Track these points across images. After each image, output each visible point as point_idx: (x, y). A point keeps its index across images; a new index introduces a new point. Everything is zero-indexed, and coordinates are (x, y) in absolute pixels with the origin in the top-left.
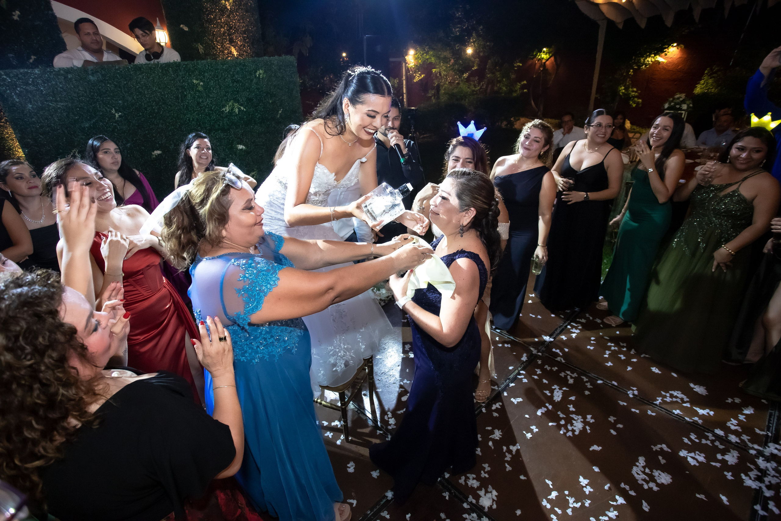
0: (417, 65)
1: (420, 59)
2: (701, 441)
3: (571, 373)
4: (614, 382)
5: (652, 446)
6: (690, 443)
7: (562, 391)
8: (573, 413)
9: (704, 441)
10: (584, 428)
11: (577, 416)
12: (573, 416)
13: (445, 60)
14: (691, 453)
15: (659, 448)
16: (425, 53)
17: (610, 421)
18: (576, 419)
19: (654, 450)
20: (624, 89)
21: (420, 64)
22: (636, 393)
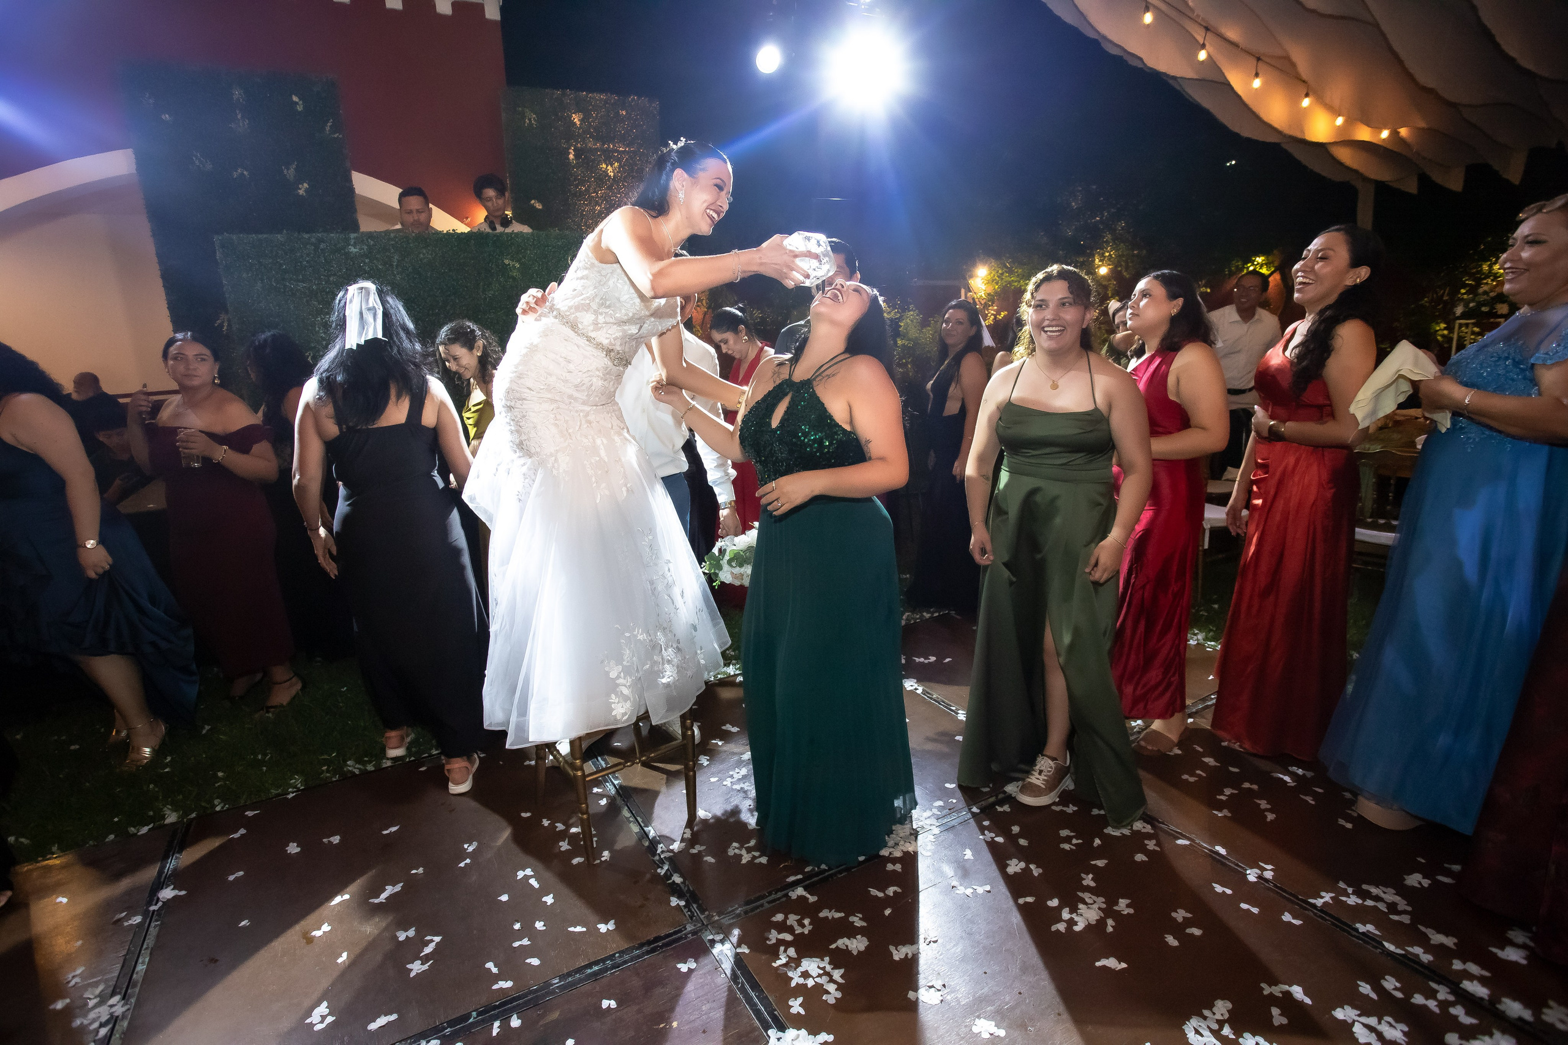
0: (989, 294)
1: (997, 283)
2: (1409, 996)
4: (1218, 848)
5: (1263, 985)
6: (1374, 996)
8: (1087, 889)
9: (1418, 999)
10: (1101, 923)
11: (1095, 898)
12: (1087, 896)
14: (1368, 1016)
15: (1281, 992)
16: (1006, 272)
17: (1175, 919)
18: (1089, 901)
19: (1266, 993)
20: (1445, 329)
21: (996, 293)
22: (1269, 875)
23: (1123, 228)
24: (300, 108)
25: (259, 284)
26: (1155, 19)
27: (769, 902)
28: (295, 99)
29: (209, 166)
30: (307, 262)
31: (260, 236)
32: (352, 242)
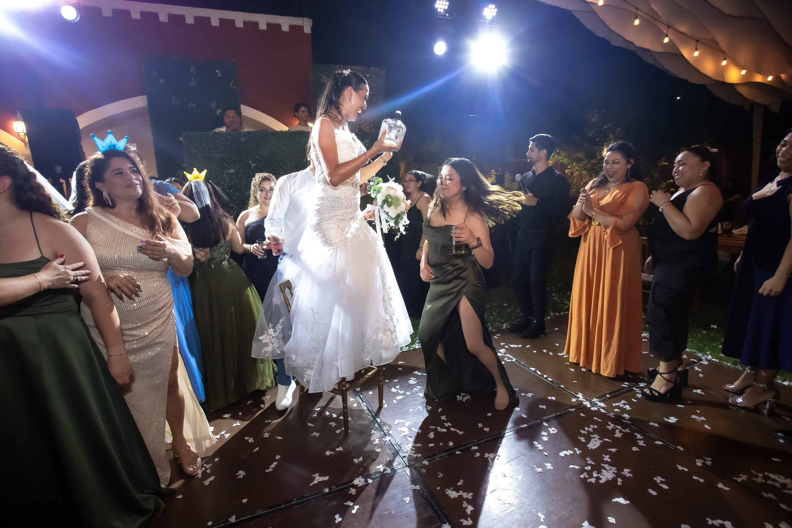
3: (622, 428)
4: (679, 447)
5: (708, 519)
7: (602, 441)
8: (606, 462)
10: (615, 480)
11: (611, 467)
12: (606, 466)
13: (578, 160)
17: (655, 481)
18: (608, 469)
19: (709, 523)
22: (709, 463)
23: (619, 131)
24: (219, 75)
25: (200, 155)
26: (640, 22)
27: (439, 458)
28: (217, 71)
29: (178, 102)
30: (222, 144)
31: (202, 133)
32: (242, 135)
